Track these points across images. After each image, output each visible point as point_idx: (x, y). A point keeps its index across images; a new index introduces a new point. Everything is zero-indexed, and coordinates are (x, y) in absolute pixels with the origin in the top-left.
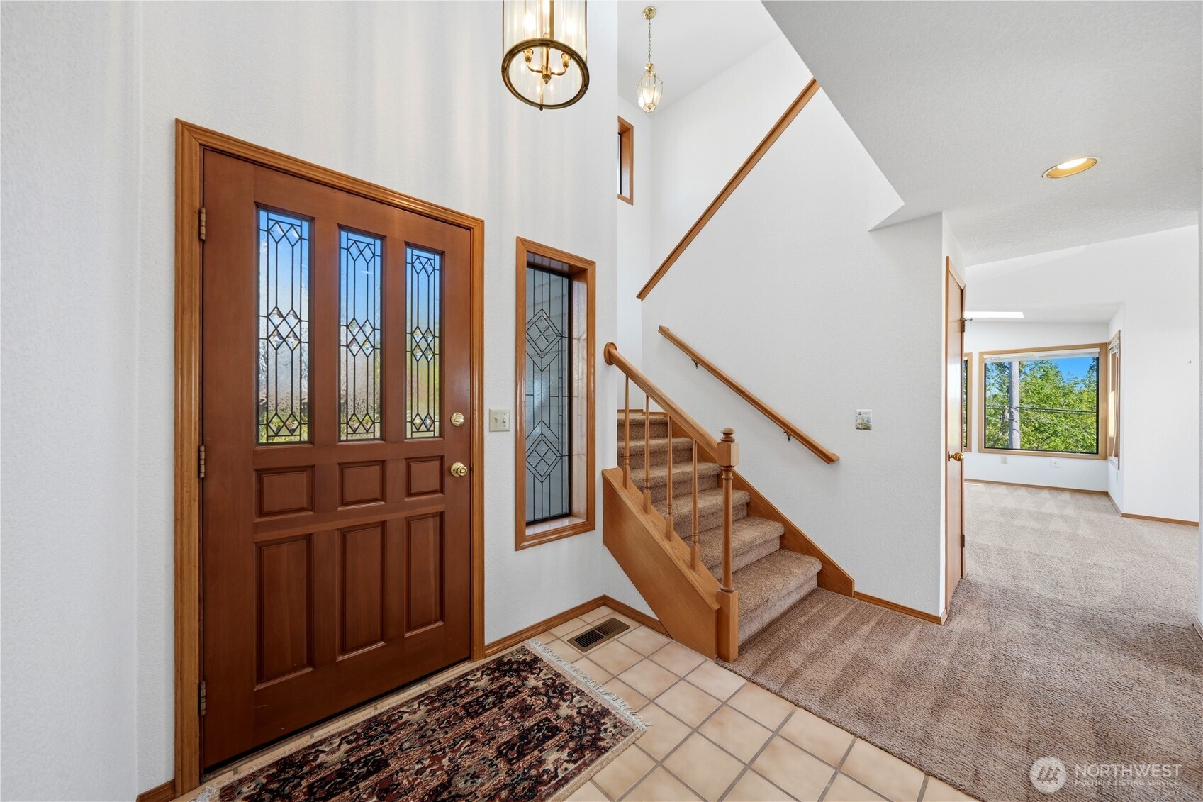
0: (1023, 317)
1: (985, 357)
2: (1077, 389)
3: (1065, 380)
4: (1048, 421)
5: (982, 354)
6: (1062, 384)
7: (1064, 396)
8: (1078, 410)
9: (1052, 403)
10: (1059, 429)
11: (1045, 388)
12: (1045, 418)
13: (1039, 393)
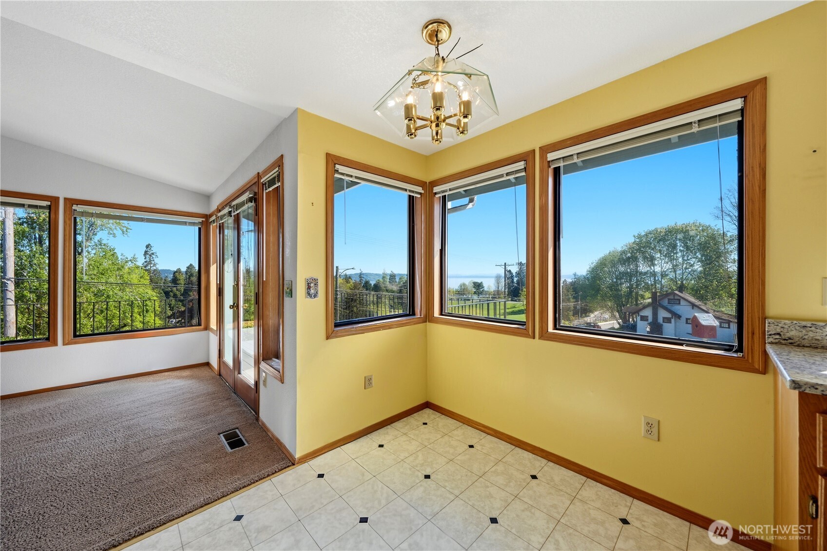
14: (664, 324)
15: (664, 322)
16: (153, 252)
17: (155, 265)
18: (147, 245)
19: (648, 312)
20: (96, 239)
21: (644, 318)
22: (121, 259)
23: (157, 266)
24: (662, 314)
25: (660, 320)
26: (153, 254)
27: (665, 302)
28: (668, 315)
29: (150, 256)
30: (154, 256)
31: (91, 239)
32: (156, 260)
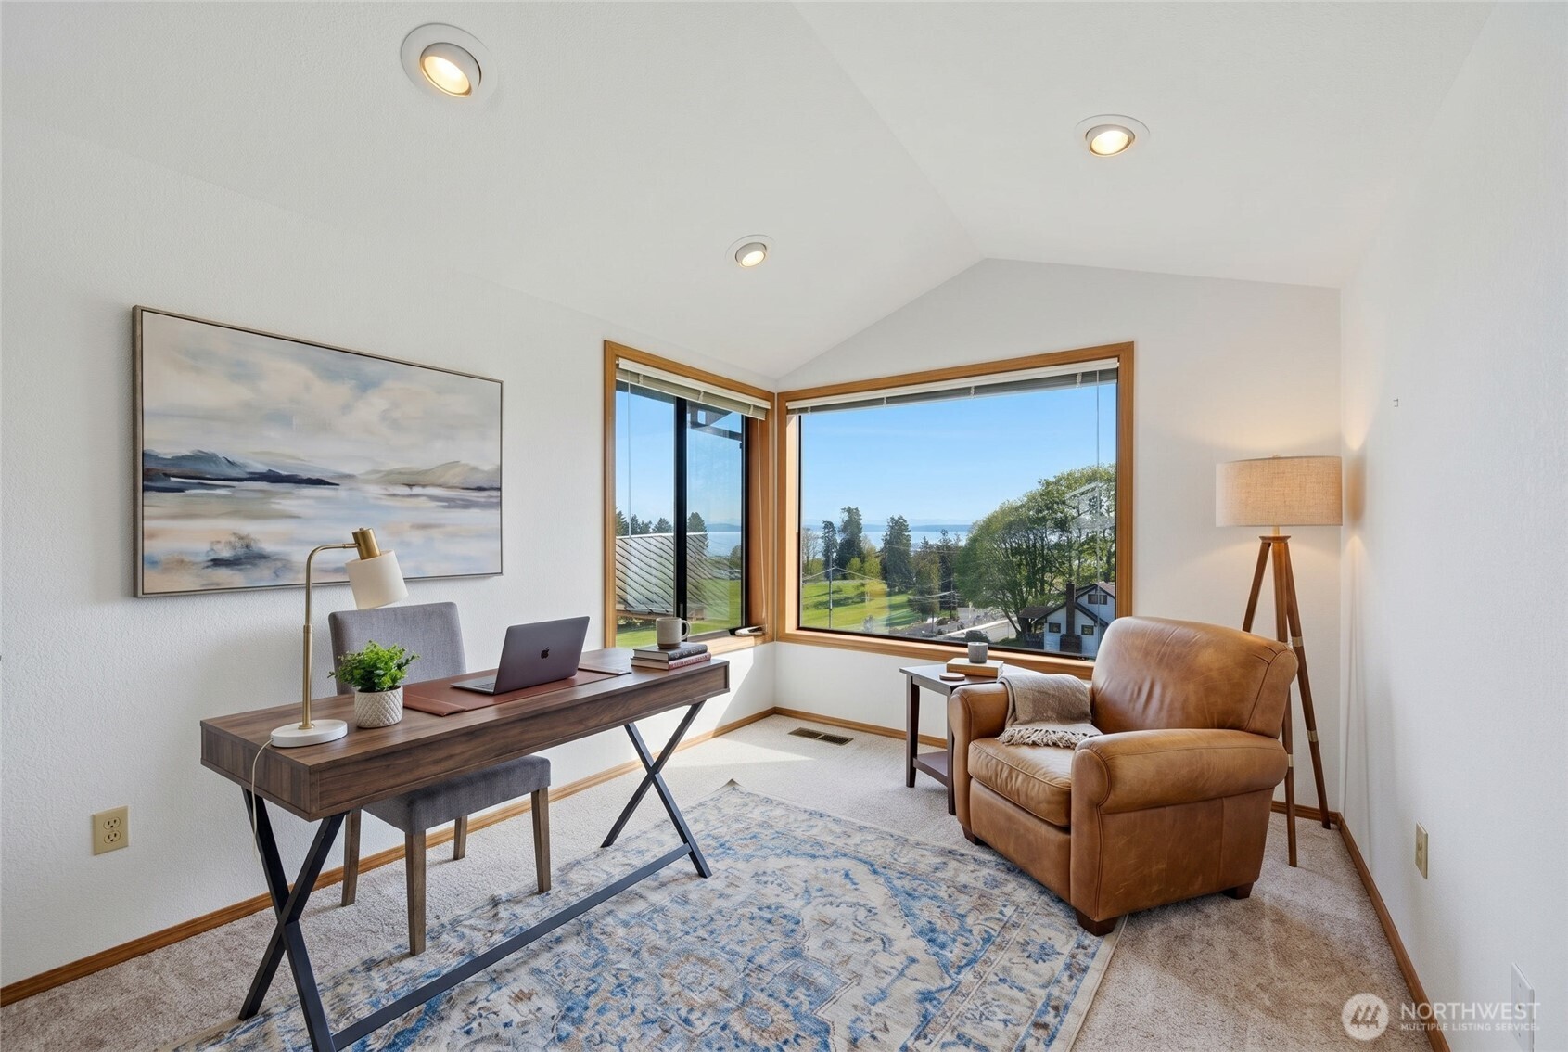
14: (1084, 636)
15: (1083, 633)
19: (1060, 617)
21: (1055, 628)
24: (1082, 620)
25: (1078, 631)
27: (1084, 600)
28: (1089, 622)
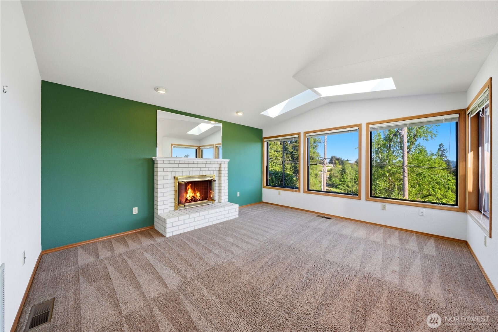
0: (394, 87)
1: (370, 126)
2: (434, 158)
3: (428, 154)
4: (422, 172)
5: (368, 124)
6: (427, 156)
7: (428, 161)
8: (434, 167)
9: (423, 164)
10: (426, 175)
11: (420, 158)
12: (420, 170)
13: (418, 160)
16: (444, 149)
17: (446, 157)
18: (440, 145)
20: (416, 143)
22: (430, 154)
23: (448, 158)
26: (444, 150)
29: (442, 151)
30: (445, 151)
31: (414, 144)
32: (447, 154)
